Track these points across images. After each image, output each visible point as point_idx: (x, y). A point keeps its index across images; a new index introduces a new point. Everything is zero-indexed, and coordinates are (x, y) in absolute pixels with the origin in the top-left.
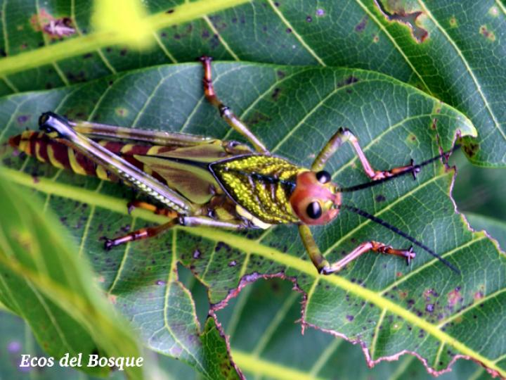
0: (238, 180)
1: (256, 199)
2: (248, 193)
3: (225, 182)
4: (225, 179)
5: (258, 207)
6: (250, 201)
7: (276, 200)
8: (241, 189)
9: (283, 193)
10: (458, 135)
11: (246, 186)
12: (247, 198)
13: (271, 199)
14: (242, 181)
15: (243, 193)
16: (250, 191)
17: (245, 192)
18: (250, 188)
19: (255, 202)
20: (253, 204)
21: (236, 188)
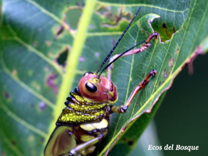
0: (67, 115)
1: (78, 113)
2: (74, 115)
3: (65, 122)
4: (64, 121)
5: (83, 116)
6: (78, 117)
7: (81, 104)
8: (71, 116)
9: (79, 97)
10: (150, 23)
11: (71, 113)
12: (76, 117)
13: (79, 105)
14: (68, 113)
15: (73, 117)
16: (74, 113)
17: (73, 116)
18: (72, 112)
19: (79, 115)
20: (80, 117)
21: (70, 119)
